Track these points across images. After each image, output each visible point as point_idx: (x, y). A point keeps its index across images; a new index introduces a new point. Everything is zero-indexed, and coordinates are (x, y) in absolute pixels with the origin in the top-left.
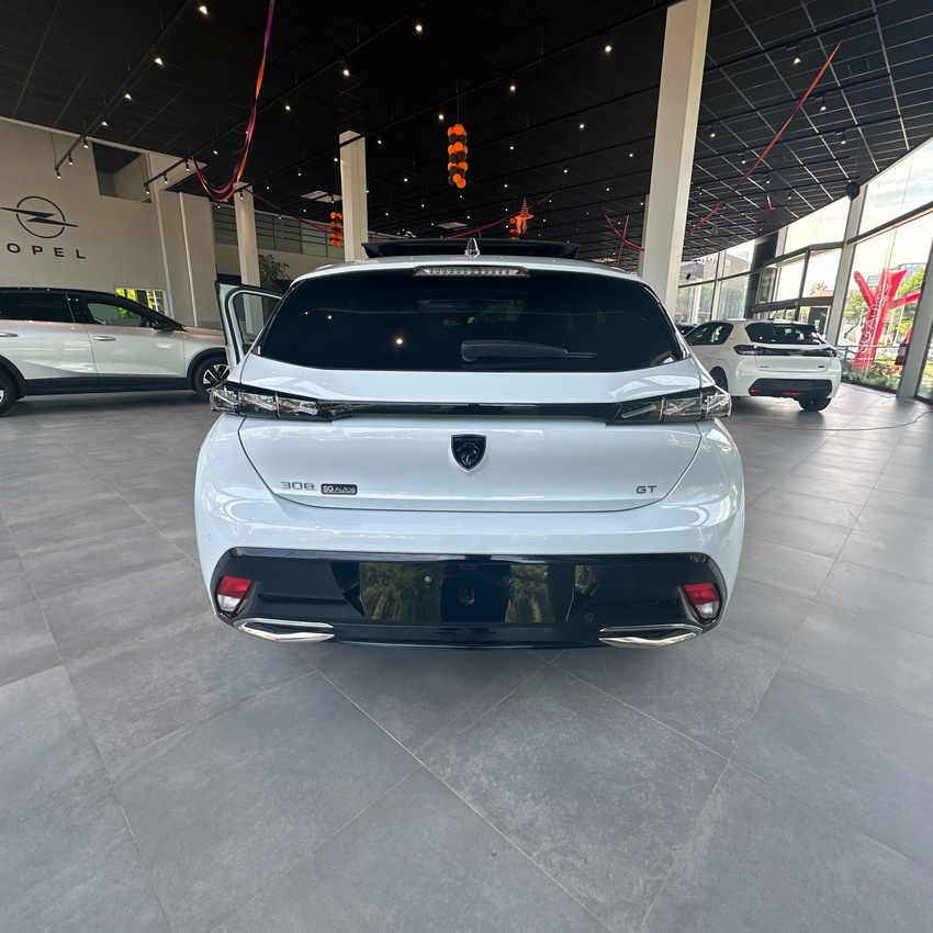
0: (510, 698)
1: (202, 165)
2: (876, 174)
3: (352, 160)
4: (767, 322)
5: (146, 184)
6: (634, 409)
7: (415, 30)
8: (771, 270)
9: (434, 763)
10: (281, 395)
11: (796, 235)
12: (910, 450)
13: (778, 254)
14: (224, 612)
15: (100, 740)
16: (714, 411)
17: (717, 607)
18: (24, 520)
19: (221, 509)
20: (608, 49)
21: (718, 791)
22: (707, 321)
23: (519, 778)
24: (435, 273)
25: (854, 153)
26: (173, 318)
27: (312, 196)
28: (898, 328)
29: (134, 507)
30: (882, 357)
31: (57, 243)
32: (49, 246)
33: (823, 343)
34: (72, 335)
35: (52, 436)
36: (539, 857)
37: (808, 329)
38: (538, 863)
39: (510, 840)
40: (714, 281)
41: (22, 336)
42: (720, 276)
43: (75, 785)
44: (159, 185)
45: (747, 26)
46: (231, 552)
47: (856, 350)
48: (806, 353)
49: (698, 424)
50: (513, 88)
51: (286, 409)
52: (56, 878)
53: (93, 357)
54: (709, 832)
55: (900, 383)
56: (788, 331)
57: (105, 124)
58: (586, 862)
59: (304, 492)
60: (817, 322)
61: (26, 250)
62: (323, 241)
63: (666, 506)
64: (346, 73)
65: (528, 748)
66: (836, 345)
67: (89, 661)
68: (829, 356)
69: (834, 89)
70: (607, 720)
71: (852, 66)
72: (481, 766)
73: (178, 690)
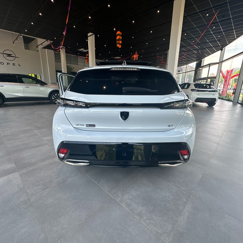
0: (134, 180)
1: (52, 42)
2: (227, 44)
3: (91, 40)
4: (199, 83)
5: (37, 47)
6: (167, 105)
7: (108, 6)
8: (200, 70)
9: (115, 197)
10: (75, 101)
11: (207, 60)
12: (236, 116)
13: (202, 65)
14: (60, 158)
15: (28, 191)
16: (188, 106)
17: (188, 156)
18: (6, 134)
19: (59, 131)
20: (158, 11)
21: (189, 204)
22: (183, 83)
23: (137, 200)
24: (115, 69)
25: (222, 39)
26: (44, 81)
27: (80, 50)
28: (233, 85)
29: (35, 131)
30: (229, 92)
31: (13, 62)
32: (11, 63)
33: (214, 88)
34: (18, 86)
35: (13, 113)
36: (143, 221)
37: (210, 85)
38: (143, 222)
39: (136, 216)
40: (185, 72)
41: (5, 86)
42: (187, 71)
43: (22, 203)
44: (40, 47)
45: (195, 6)
46: (62, 142)
47: (222, 90)
48: (210, 91)
49: (184, 109)
50: (133, 22)
51: (77, 105)
52: (18, 226)
53: (23, 92)
54: (187, 214)
55: (233, 99)
56: (204, 85)
57: (26, 31)
58: (155, 222)
59: (81, 127)
60: (212, 83)
61: (5, 64)
62: (83, 62)
63: (175, 130)
64: (90, 17)
65: (139, 193)
66: (217, 89)
67: (24, 171)
68: (215, 92)
69: (217, 22)
70: (160, 186)
71: (221, 16)
72: (127, 198)
73: (48, 178)
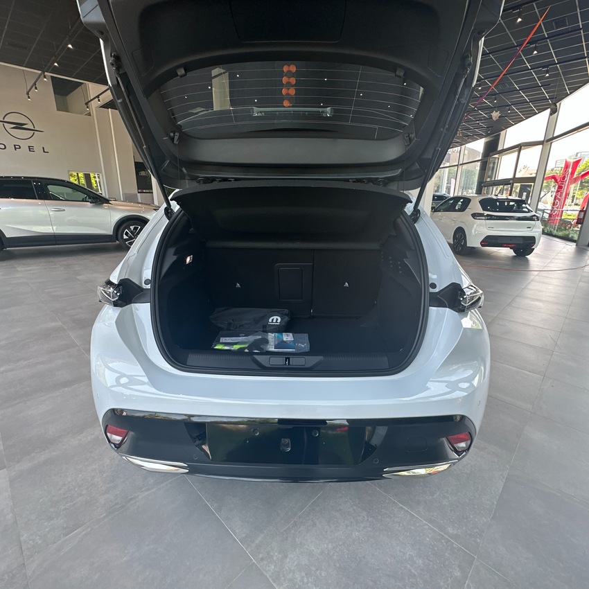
0: (318, 498)
2: (567, 95)
3: (221, 88)
5: (87, 104)
8: (495, 160)
9: (262, 559)
11: (512, 136)
13: (500, 148)
14: (112, 443)
15: (25, 537)
17: (469, 443)
22: (451, 195)
23: (323, 574)
25: (554, 81)
28: (575, 195)
29: (70, 333)
30: (567, 217)
31: (30, 143)
32: (24, 145)
33: (530, 211)
37: (520, 203)
40: (457, 165)
42: (461, 162)
44: (95, 104)
47: (549, 212)
48: (519, 219)
53: (51, 223)
55: (579, 235)
56: (506, 204)
57: (56, 64)
60: (525, 194)
61: (10, 147)
65: (330, 546)
68: (534, 220)
69: (543, 39)
70: (388, 519)
71: (556, 23)
72: (296, 563)
73: (84, 492)
